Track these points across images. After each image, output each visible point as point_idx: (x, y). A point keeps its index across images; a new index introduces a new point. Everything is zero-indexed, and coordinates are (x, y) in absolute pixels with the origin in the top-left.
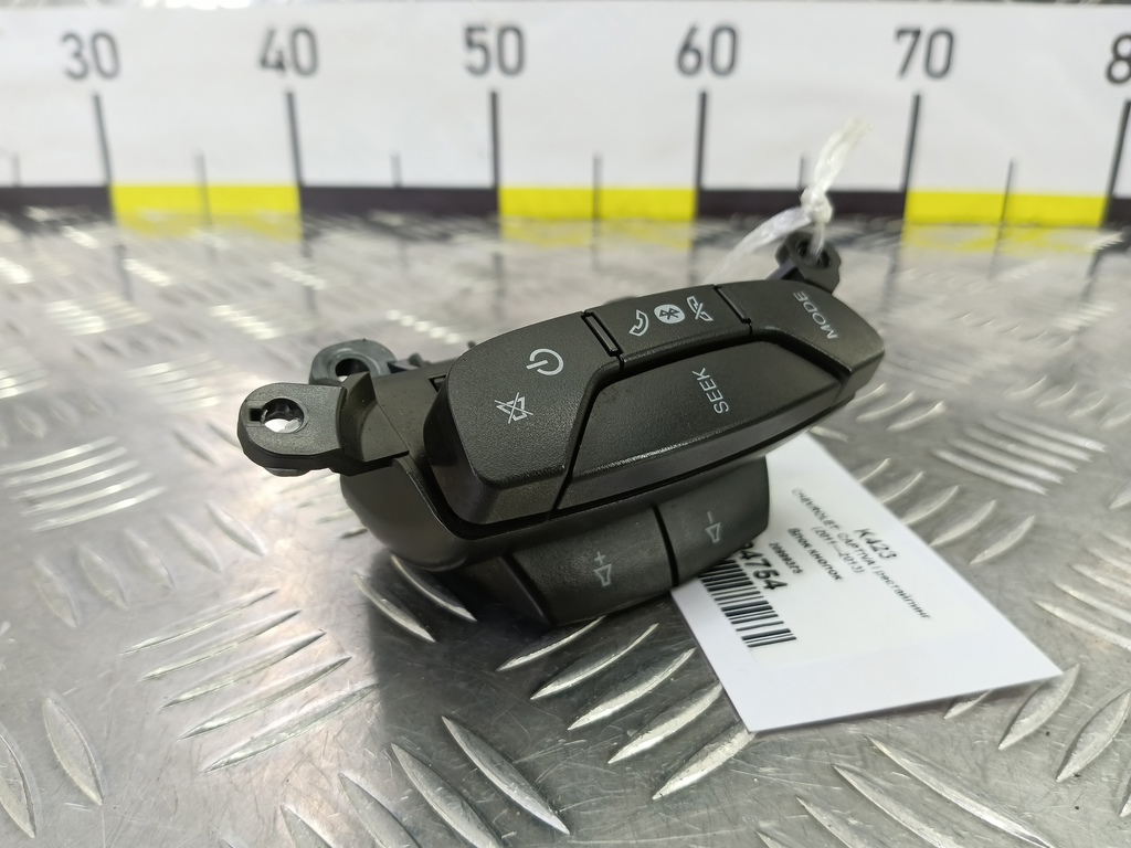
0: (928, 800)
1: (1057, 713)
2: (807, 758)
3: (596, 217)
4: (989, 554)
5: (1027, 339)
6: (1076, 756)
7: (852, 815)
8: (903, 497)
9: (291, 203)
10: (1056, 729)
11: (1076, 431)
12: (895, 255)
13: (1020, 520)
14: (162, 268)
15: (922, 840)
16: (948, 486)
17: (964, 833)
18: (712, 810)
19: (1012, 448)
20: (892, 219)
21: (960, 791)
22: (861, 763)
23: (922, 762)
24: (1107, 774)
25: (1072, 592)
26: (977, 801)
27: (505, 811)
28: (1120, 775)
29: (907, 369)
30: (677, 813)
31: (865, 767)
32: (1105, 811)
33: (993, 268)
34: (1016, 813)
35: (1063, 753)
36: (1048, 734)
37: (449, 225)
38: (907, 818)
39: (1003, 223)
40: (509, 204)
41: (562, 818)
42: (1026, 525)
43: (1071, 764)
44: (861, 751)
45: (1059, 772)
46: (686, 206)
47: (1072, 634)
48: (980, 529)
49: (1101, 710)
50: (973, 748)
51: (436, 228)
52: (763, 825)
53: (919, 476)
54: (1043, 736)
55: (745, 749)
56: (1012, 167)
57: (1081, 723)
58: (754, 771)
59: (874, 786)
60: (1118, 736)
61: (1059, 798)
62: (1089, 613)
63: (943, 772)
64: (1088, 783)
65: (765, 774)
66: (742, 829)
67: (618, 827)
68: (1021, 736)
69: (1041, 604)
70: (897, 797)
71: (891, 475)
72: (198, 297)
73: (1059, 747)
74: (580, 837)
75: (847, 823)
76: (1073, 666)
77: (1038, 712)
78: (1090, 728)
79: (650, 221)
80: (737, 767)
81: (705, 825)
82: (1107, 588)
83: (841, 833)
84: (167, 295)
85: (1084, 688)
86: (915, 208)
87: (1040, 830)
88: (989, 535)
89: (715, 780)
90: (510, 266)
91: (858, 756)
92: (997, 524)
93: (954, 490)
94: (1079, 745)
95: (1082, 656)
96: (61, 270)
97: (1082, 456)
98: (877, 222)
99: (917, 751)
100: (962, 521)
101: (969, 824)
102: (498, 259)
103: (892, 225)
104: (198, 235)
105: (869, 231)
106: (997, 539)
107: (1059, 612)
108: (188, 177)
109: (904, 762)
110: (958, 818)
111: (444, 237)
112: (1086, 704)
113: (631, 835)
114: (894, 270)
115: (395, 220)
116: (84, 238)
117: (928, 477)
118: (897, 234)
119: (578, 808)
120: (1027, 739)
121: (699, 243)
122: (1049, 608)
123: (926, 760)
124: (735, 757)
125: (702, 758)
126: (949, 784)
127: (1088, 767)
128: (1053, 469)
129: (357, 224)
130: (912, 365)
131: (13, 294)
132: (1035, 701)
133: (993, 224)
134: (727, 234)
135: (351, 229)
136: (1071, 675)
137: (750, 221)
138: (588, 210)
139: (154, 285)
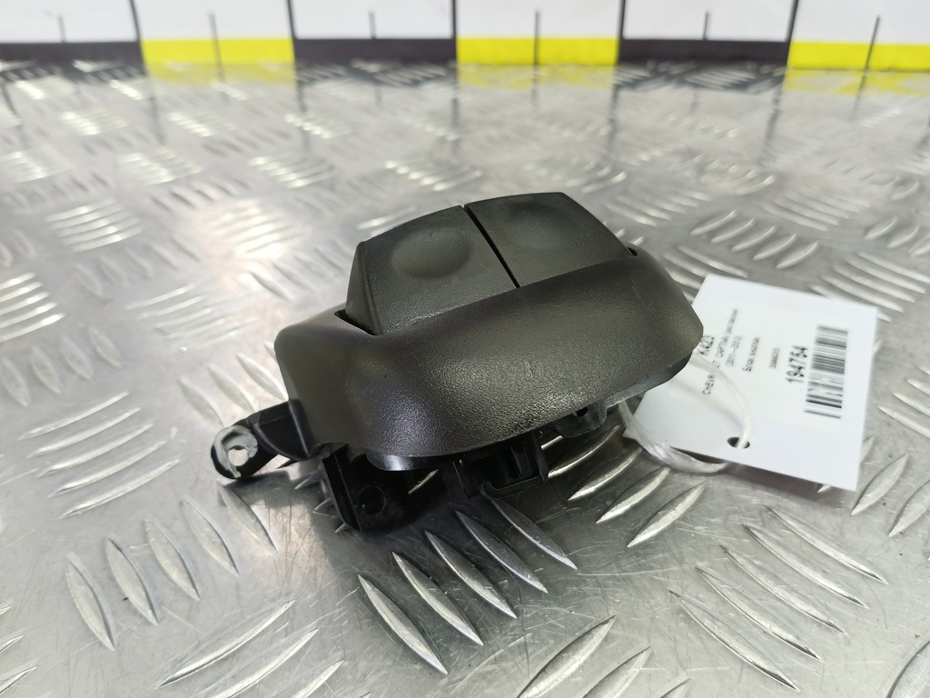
0: (805, 548)
1: (891, 489)
2: (726, 520)
3: (536, 63)
6: (902, 520)
7: (756, 558)
9: (287, 54)
10: (890, 501)
11: (915, 268)
12: (776, 101)
14: (201, 121)
15: (801, 575)
17: (828, 571)
18: (666, 555)
20: (777, 66)
21: (826, 543)
22: (761, 523)
23: (801, 523)
24: (921, 532)
25: (905, 399)
26: (837, 549)
27: (534, 554)
30: (644, 556)
31: (764, 526)
32: (919, 557)
33: (854, 114)
34: (862, 558)
35: (893, 518)
36: (884, 504)
37: (418, 73)
38: (791, 560)
39: (867, 68)
40: (464, 52)
41: (572, 558)
42: (876, 348)
43: (899, 524)
44: (761, 515)
45: (891, 530)
46: (611, 53)
47: (904, 433)
49: (921, 488)
50: (834, 513)
54: (881, 506)
55: (685, 513)
56: (878, 21)
57: (907, 497)
58: (691, 528)
59: (770, 539)
61: (890, 548)
62: (917, 416)
63: (814, 530)
64: (909, 538)
65: (699, 531)
66: (686, 567)
67: (608, 565)
68: (867, 505)
69: (884, 410)
70: (786, 547)
72: (236, 149)
73: (891, 513)
74: (583, 571)
75: (753, 563)
76: (904, 456)
77: (878, 489)
78: (912, 500)
79: (582, 65)
80: (680, 526)
81: (663, 564)
83: (750, 569)
84: (211, 147)
85: (911, 472)
86: (795, 56)
87: (876, 569)
89: (667, 534)
90: (466, 113)
91: (759, 519)
94: (904, 512)
95: (910, 449)
96: (121, 123)
97: (921, 290)
98: (766, 69)
99: (798, 516)
101: (831, 565)
102: (455, 103)
103: (778, 73)
104: (216, 85)
105: (761, 77)
107: (896, 415)
108: (206, 33)
109: (791, 523)
110: (824, 560)
112: (910, 482)
113: (616, 571)
114: (774, 118)
115: (373, 68)
116: (129, 90)
118: (779, 80)
119: (580, 553)
120: (871, 508)
121: (618, 87)
122: (889, 413)
123: (804, 521)
124: (678, 519)
125: (658, 520)
126: (819, 538)
127: (911, 527)
128: (897, 301)
129: (341, 71)
130: (795, 208)
131: (89, 146)
132: (877, 481)
133: (859, 70)
134: (645, 79)
135: (338, 76)
136: (902, 462)
137: (663, 67)
138: (530, 56)
139: (197, 135)
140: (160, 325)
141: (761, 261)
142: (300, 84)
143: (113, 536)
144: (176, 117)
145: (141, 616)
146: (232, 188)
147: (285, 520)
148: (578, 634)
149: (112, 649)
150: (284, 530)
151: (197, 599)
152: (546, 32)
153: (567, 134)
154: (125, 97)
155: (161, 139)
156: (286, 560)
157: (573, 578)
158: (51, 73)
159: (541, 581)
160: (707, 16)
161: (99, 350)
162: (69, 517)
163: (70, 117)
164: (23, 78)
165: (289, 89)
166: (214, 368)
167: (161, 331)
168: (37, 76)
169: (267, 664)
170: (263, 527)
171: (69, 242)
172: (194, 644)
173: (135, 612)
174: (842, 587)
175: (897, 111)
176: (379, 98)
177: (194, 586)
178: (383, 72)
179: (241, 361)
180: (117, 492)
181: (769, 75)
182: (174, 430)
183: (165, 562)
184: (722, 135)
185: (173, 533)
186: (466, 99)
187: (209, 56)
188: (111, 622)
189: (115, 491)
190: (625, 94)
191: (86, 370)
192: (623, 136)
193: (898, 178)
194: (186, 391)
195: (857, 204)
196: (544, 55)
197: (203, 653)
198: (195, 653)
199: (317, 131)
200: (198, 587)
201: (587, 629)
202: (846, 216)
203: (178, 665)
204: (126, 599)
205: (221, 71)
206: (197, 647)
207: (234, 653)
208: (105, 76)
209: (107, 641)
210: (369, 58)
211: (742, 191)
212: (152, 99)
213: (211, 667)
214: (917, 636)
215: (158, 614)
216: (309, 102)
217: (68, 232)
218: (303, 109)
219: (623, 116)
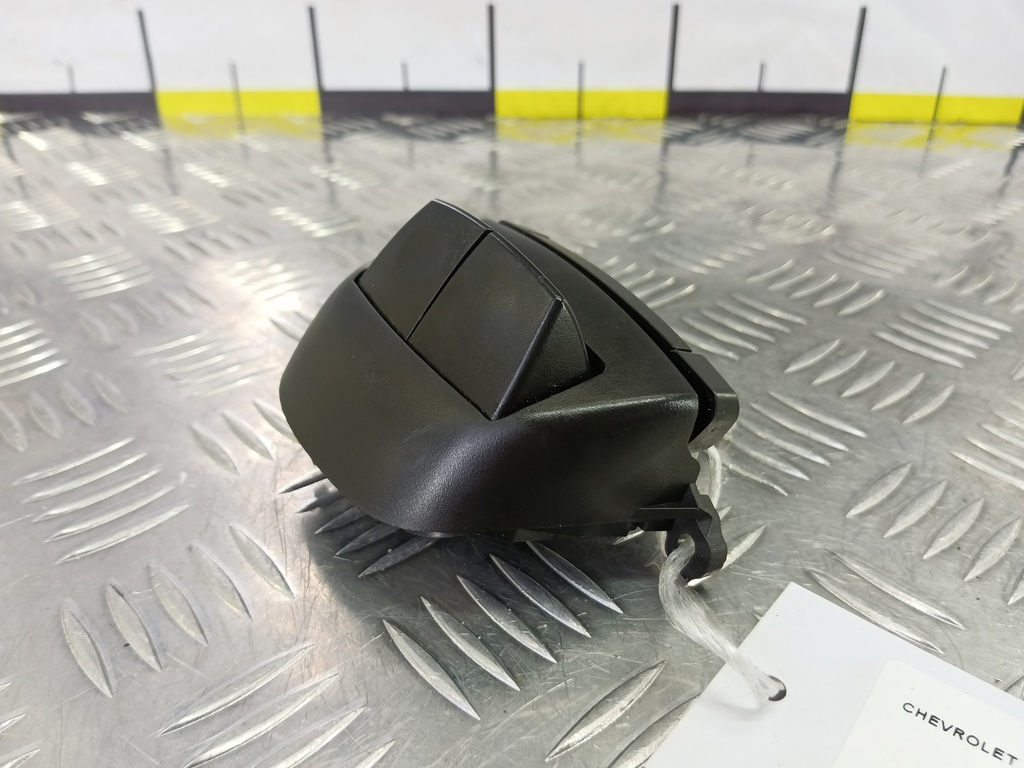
0: (873, 593)
1: (966, 534)
2: (786, 564)
3: (580, 117)
4: (917, 415)
5: (953, 232)
6: (978, 564)
8: (852, 371)
9: (314, 107)
10: (966, 545)
11: (989, 316)
12: (839, 154)
13: (942, 390)
14: (219, 172)
16: (886, 361)
17: (897, 615)
18: (722, 599)
19: (937, 329)
20: (838, 119)
21: (895, 587)
22: (823, 568)
23: (868, 567)
24: (1000, 576)
25: (980, 445)
26: (907, 593)
27: (577, 599)
28: (1009, 577)
29: (852, 260)
31: (827, 570)
32: (998, 601)
33: (923, 167)
34: (935, 602)
35: (969, 562)
36: (959, 548)
37: (453, 126)
39: (934, 121)
40: (503, 106)
41: (617, 603)
42: (947, 393)
43: (974, 569)
44: (824, 559)
45: (966, 575)
46: (660, 106)
47: (979, 477)
48: (910, 396)
49: (998, 532)
50: (904, 558)
51: (443, 128)
52: (757, 608)
53: (864, 353)
54: (956, 551)
55: (741, 557)
56: (944, 71)
57: (983, 541)
58: (748, 573)
59: (834, 583)
60: (1010, 550)
61: (966, 592)
62: (993, 462)
63: (883, 574)
64: (987, 583)
65: (756, 575)
66: (742, 611)
67: (657, 610)
68: (939, 550)
69: (956, 454)
70: (851, 591)
71: (841, 353)
72: (257, 199)
73: (967, 558)
74: (630, 616)
76: (979, 500)
77: (952, 533)
78: (989, 545)
79: (629, 119)
80: (736, 570)
81: (717, 608)
82: (1007, 442)
84: (228, 196)
85: (987, 516)
86: (857, 109)
87: (952, 613)
88: (918, 401)
89: (721, 579)
90: (505, 164)
91: (821, 563)
92: (924, 392)
93: (891, 364)
94: (981, 556)
95: (985, 493)
96: (131, 174)
97: (994, 336)
98: (826, 122)
99: (864, 560)
100: (897, 390)
102: (494, 156)
103: (839, 125)
104: (237, 138)
105: (820, 130)
106: (924, 403)
107: (970, 461)
108: (226, 84)
109: (856, 567)
110: (894, 605)
111: (450, 137)
112: (987, 527)
114: (838, 169)
115: (405, 121)
116: (141, 142)
117: (871, 354)
118: (842, 132)
119: (626, 597)
120: (943, 552)
121: (668, 142)
122: (962, 457)
123: (871, 566)
124: (734, 563)
126: (886, 582)
127: (987, 572)
128: (970, 347)
129: (371, 124)
130: (858, 257)
131: (96, 195)
132: (950, 525)
133: (926, 123)
134: (696, 132)
135: (367, 129)
136: (977, 507)
137: (715, 120)
138: (573, 110)
139: (214, 186)
140: (171, 371)
141: (822, 308)
142: (328, 137)
143: (115, 582)
144: (192, 168)
145: (143, 662)
146: (251, 236)
147: (304, 565)
148: (624, 679)
149: (110, 696)
150: (302, 575)
151: (206, 645)
152: (590, 84)
153: (612, 185)
154: (139, 150)
155: (174, 189)
156: (304, 606)
157: (619, 623)
158: (58, 124)
159: (584, 625)
160: (762, 68)
161: (104, 395)
162: (66, 563)
163: (77, 168)
164: (27, 129)
165: (315, 143)
166: (229, 413)
167: (172, 377)
168: (43, 127)
169: (281, 711)
170: (279, 572)
171: (73, 289)
172: (201, 691)
173: (137, 658)
174: (914, 632)
175: (967, 162)
176: (411, 150)
177: (202, 632)
178: (417, 125)
179: (257, 406)
180: (120, 537)
181: (830, 128)
182: (183, 476)
183: (170, 608)
184: (778, 187)
185: (180, 578)
186: (504, 151)
187: (229, 109)
188: (109, 669)
189: (117, 537)
190: (675, 148)
191: (88, 415)
192: (673, 187)
193: (968, 227)
194: (197, 436)
195: (924, 253)
196: (589, 108)
197: (211, 700)
198: (203, 699)
199: (344, 182)
200: (206, 633)
201: (634, 674)
202: (913, 265)
203: (183, 712)
204: (127, 645)
205: (241, 124)
206: (204, 694)
207: (245, 700)
208: (117, 128)
209: (105, 690)
210: (401, 112)
211: (799, 240)
212: (166, 151)
213: (220, 713)
214: (997, 681)
215: (162, 660)
216: (336, 153)
217: (73, 280)
218: (329, 160)
219: (672, 168)
